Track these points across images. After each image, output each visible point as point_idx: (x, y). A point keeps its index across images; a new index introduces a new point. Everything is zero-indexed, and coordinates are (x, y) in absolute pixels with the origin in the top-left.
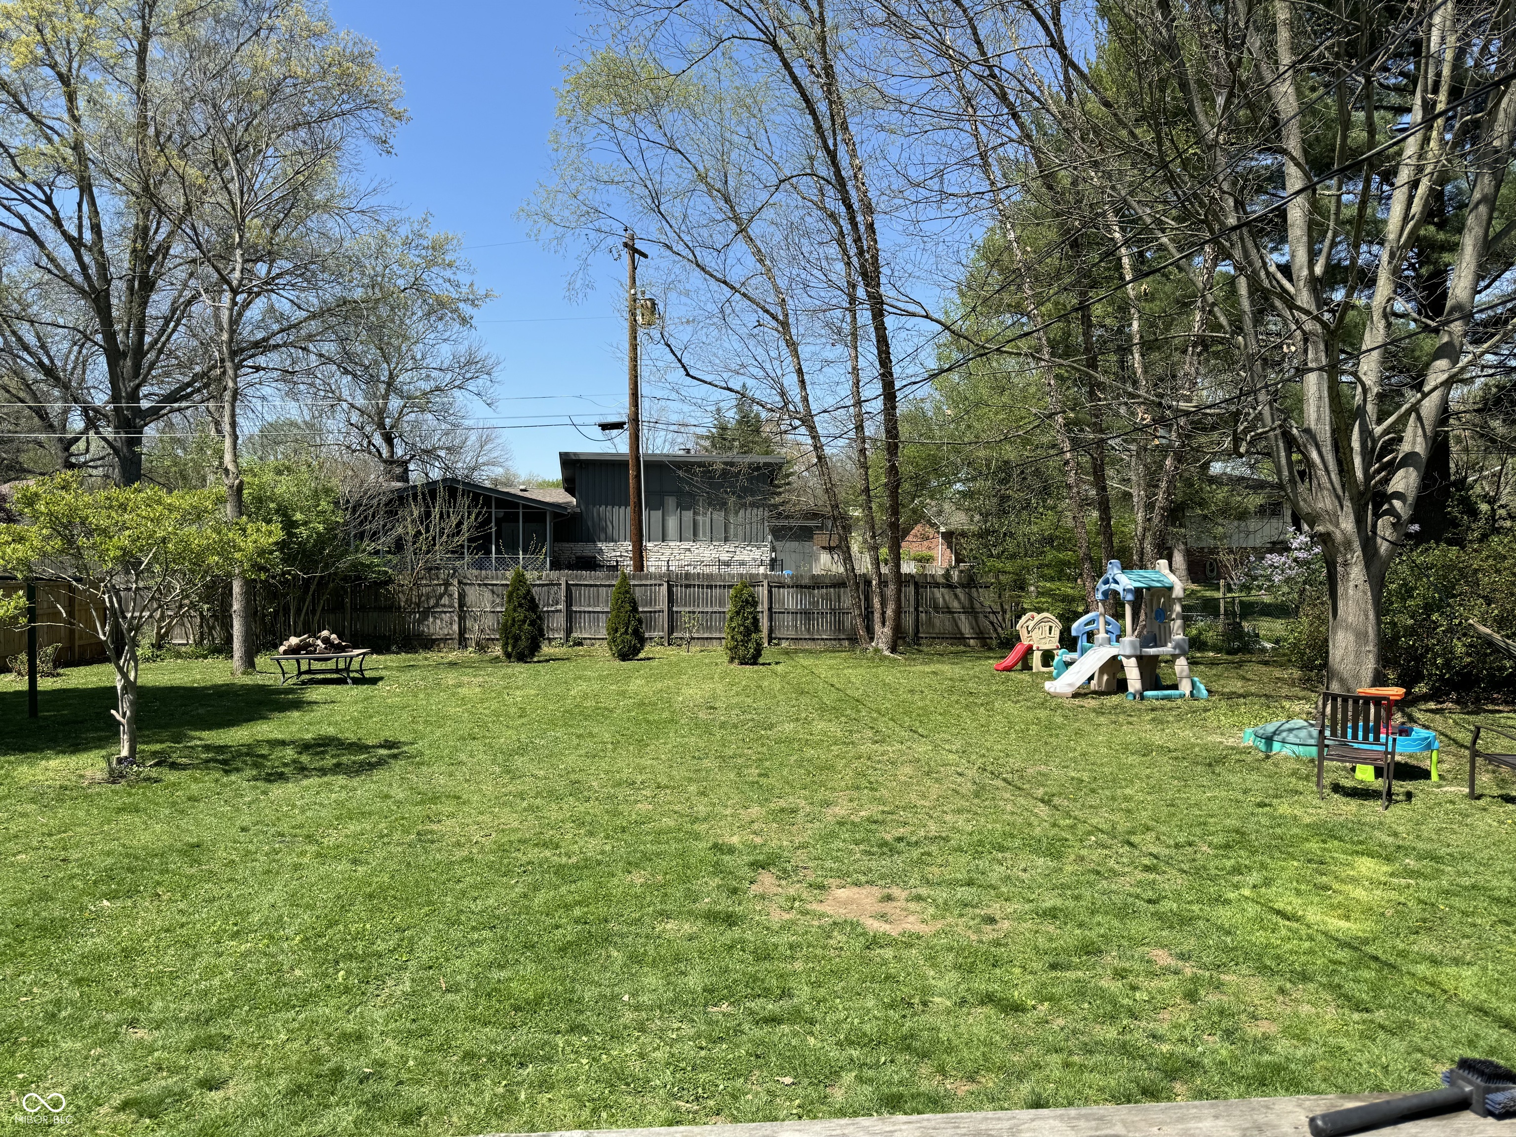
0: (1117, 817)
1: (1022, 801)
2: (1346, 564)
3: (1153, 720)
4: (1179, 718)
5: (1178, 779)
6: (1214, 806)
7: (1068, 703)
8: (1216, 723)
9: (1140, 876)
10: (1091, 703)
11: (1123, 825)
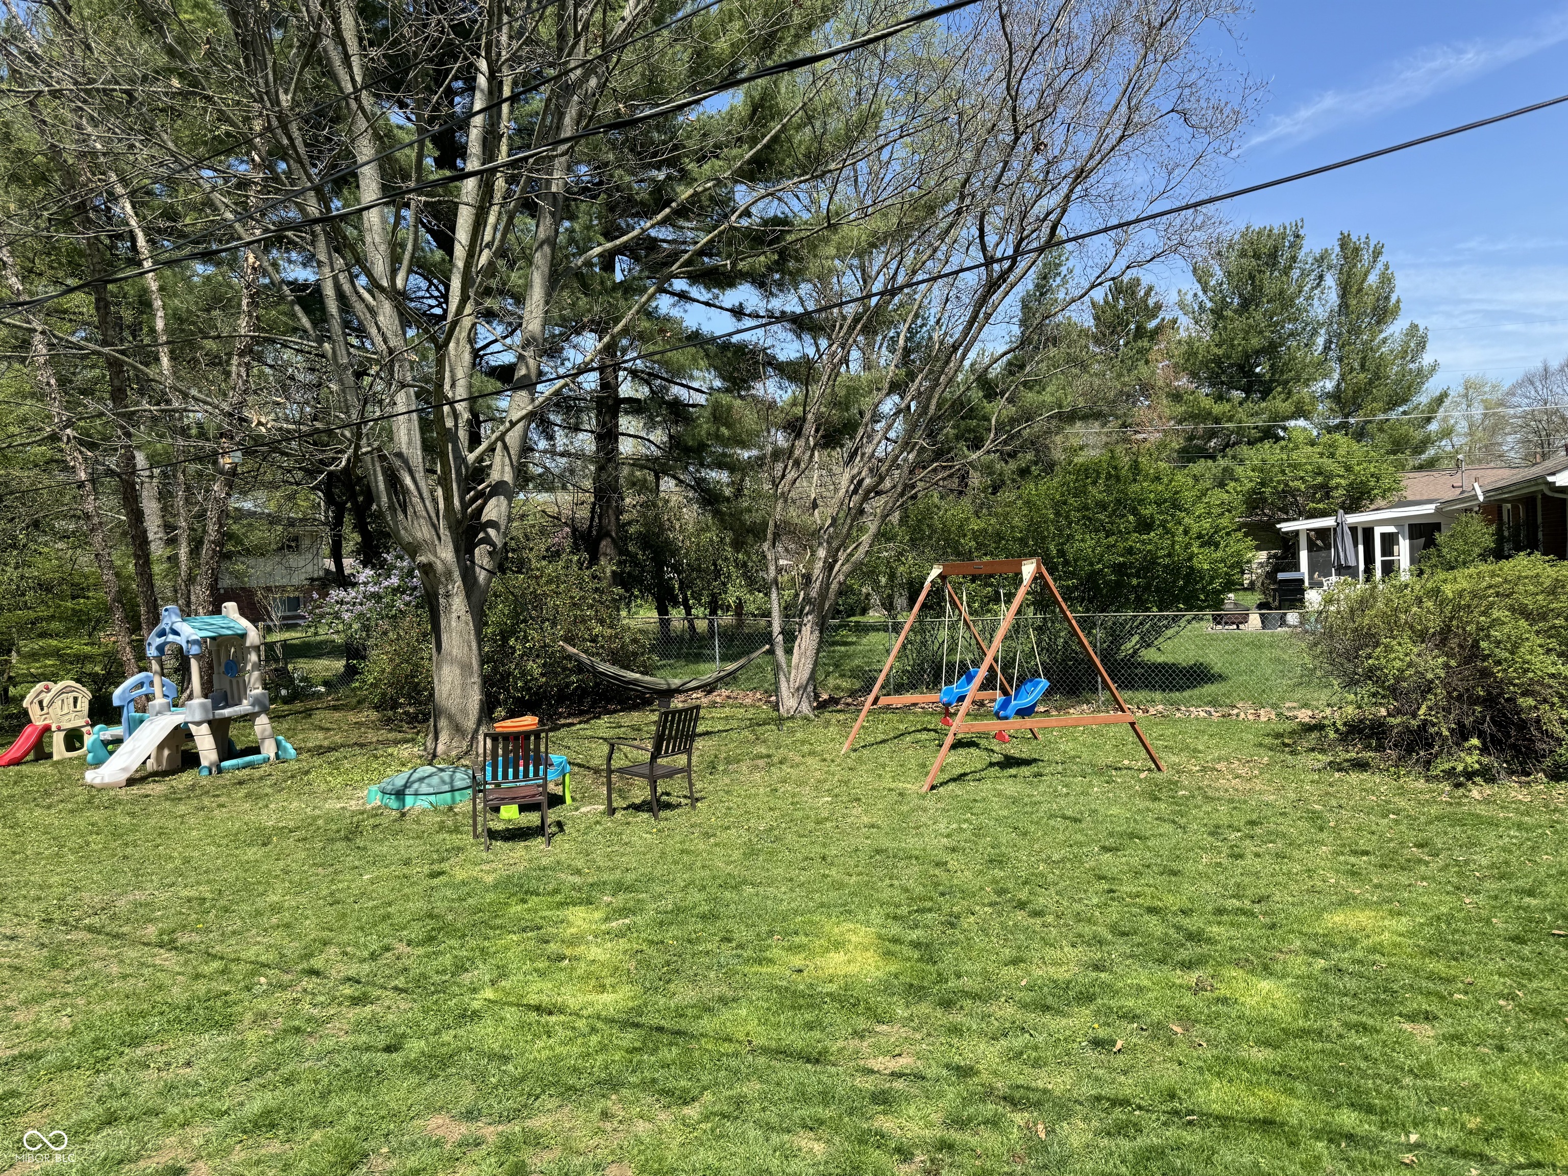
0: (277, 937)
1: (131, 953)
2: (448, 595)
3: (248, 796)
4: (278, 787)
5: (321, 865)
6: (383, 889)
7: (125, 794)
8: (323, 787)
9: (353, 1014)
10: (156, 788)
11: (292, 948)
